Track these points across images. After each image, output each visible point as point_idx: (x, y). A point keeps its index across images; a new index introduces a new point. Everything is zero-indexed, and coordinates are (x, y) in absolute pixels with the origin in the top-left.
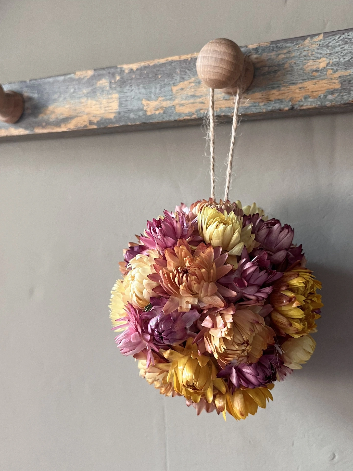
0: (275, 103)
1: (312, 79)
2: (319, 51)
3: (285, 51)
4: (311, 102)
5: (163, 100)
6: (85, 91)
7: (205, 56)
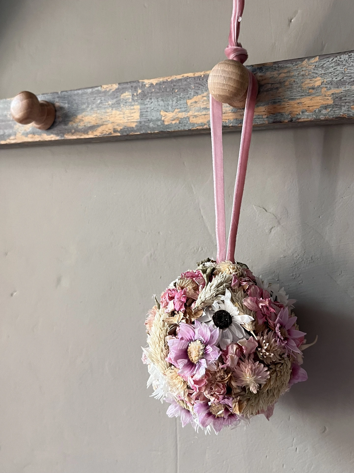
0: (277, 116)
1: (308, 95)
2: (315, 71)
3: (286, 71)
4: (308, 115)
5: (179, 112)
6: (110, 103)
7: (215, 75)
